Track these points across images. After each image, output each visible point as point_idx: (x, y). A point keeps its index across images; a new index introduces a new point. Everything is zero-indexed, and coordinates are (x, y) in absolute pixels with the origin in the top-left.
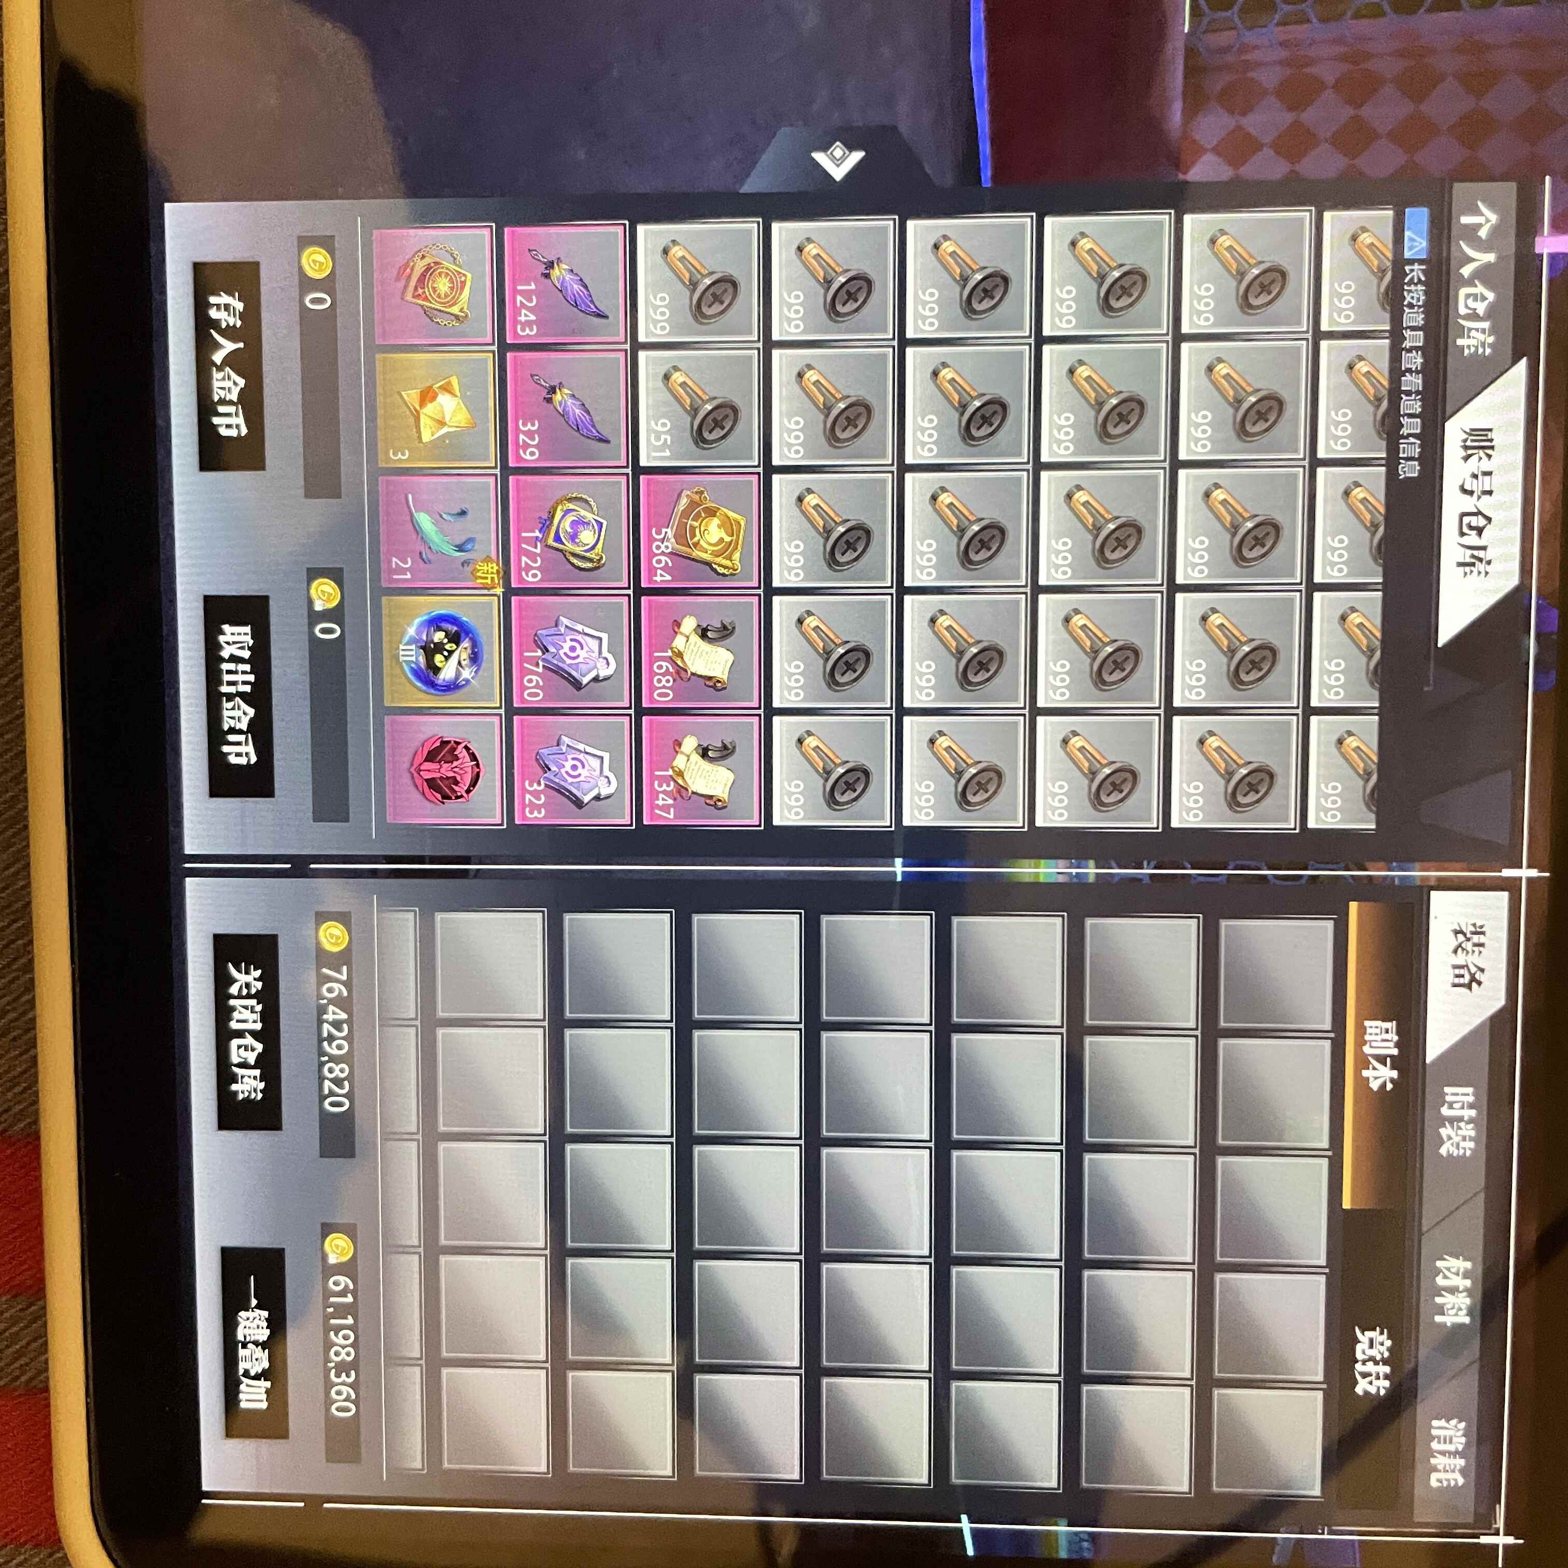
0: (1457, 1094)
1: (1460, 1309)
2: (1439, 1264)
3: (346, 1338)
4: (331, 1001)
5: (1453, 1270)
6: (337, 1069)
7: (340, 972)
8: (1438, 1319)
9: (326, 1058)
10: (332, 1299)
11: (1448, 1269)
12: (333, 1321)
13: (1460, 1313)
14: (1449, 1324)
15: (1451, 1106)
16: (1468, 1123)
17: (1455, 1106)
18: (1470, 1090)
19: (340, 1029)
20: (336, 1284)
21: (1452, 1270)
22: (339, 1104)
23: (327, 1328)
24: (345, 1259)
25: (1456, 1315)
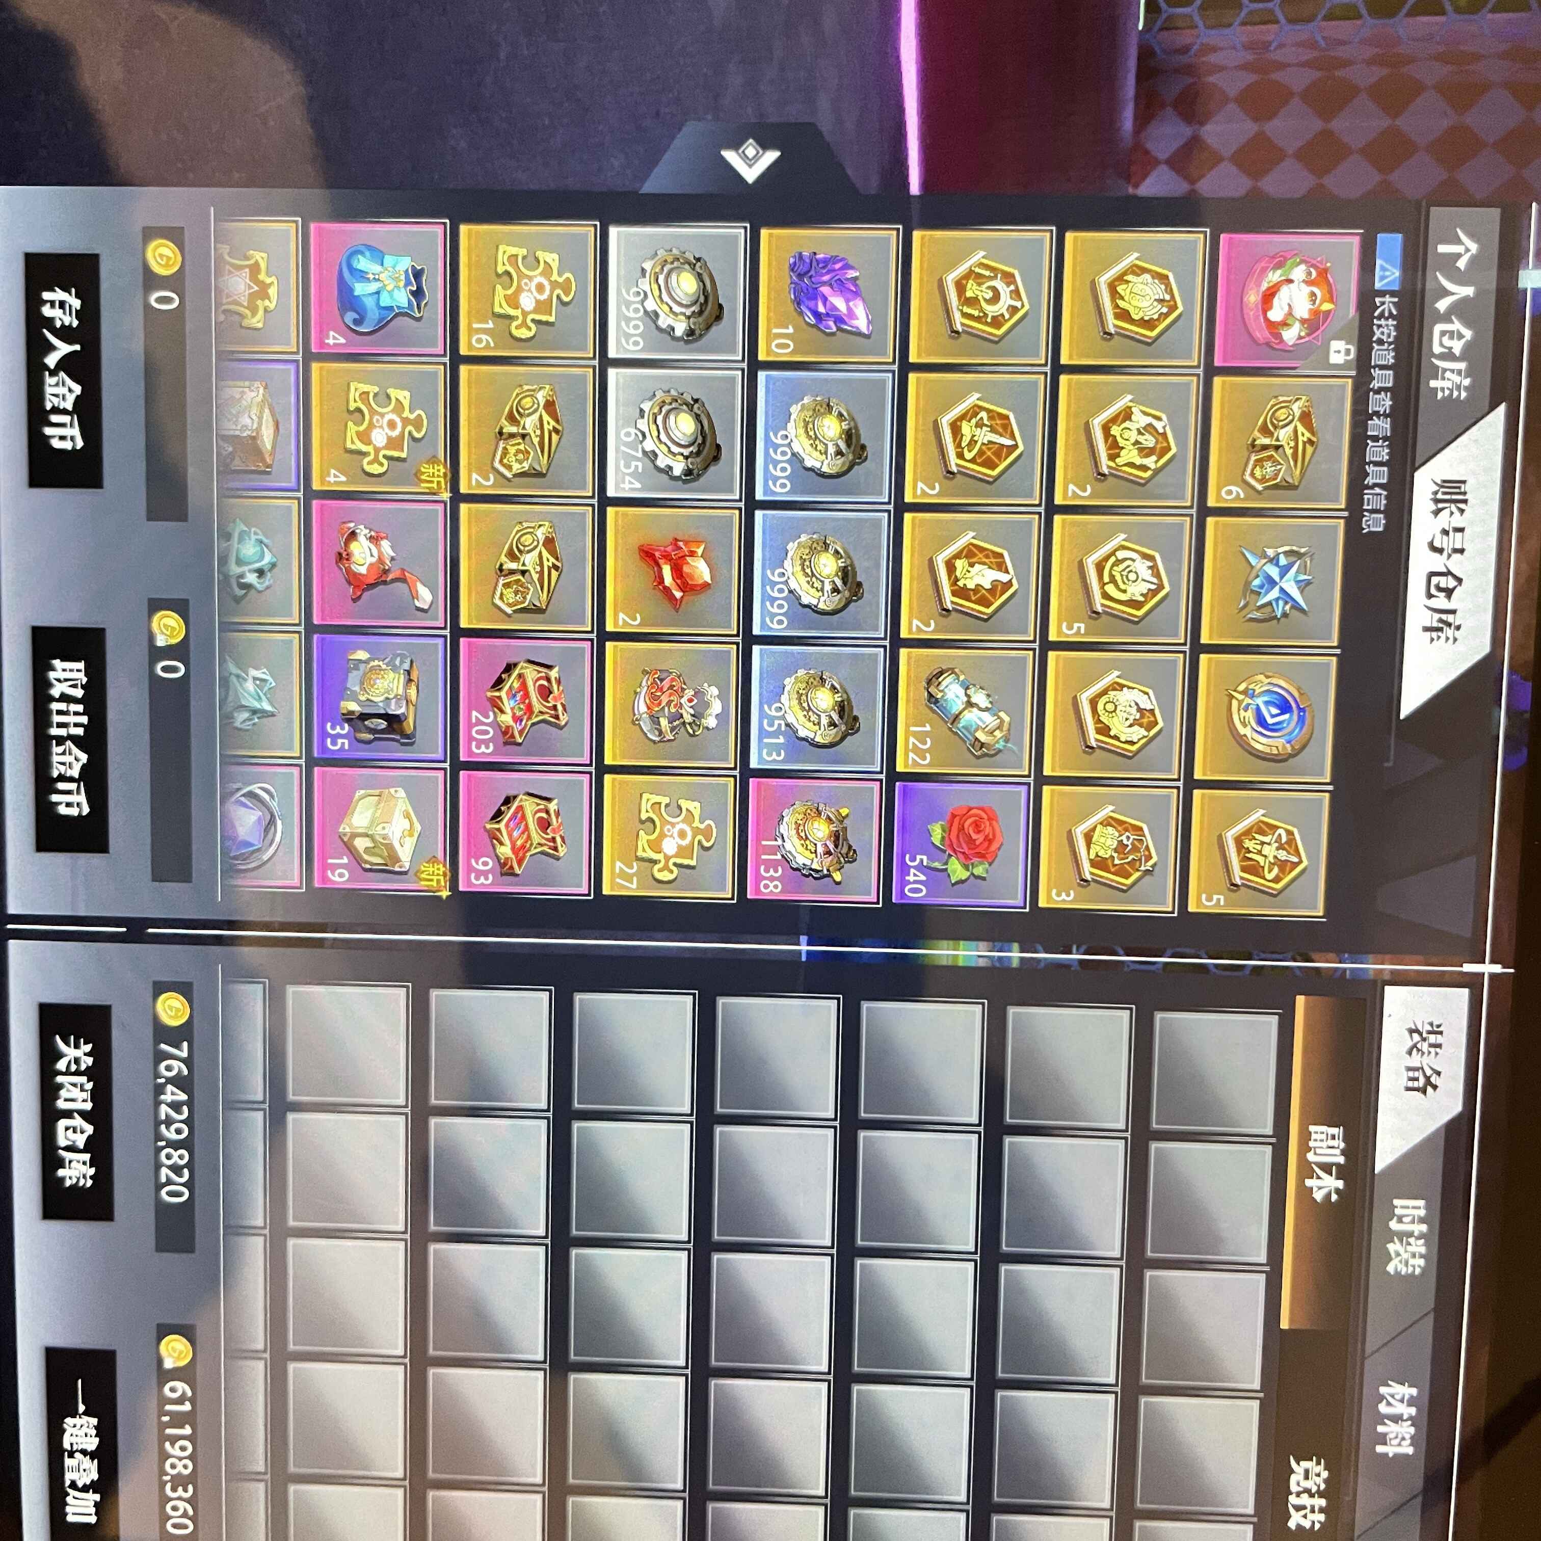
0: (1408, 1207)
1: (1403, 1439)
2: (1383, 1390)
3: (183, 1449)
4: (169, 1081)
5: (1398, 1397)
6: (176, 1154)
7: (180, 1049)
8: (1380, 1449)
9: (163, 1143)
10: (168, 1407)
11: (1393, 1396)
12: (169, 1431)
13: (1403, 1443)
14: (1391, 1455)
15: (1400, 1220)
16: (1418, 1238)
17: (1404, 1219)
18: (1421, 1203)
19: (178, 1111)
20: (173, 1390)
21: (1396, 1397)
22: (179, 1194)
23: (163, 1438)
24: (182, 1364)
25: (1399, 1445)
